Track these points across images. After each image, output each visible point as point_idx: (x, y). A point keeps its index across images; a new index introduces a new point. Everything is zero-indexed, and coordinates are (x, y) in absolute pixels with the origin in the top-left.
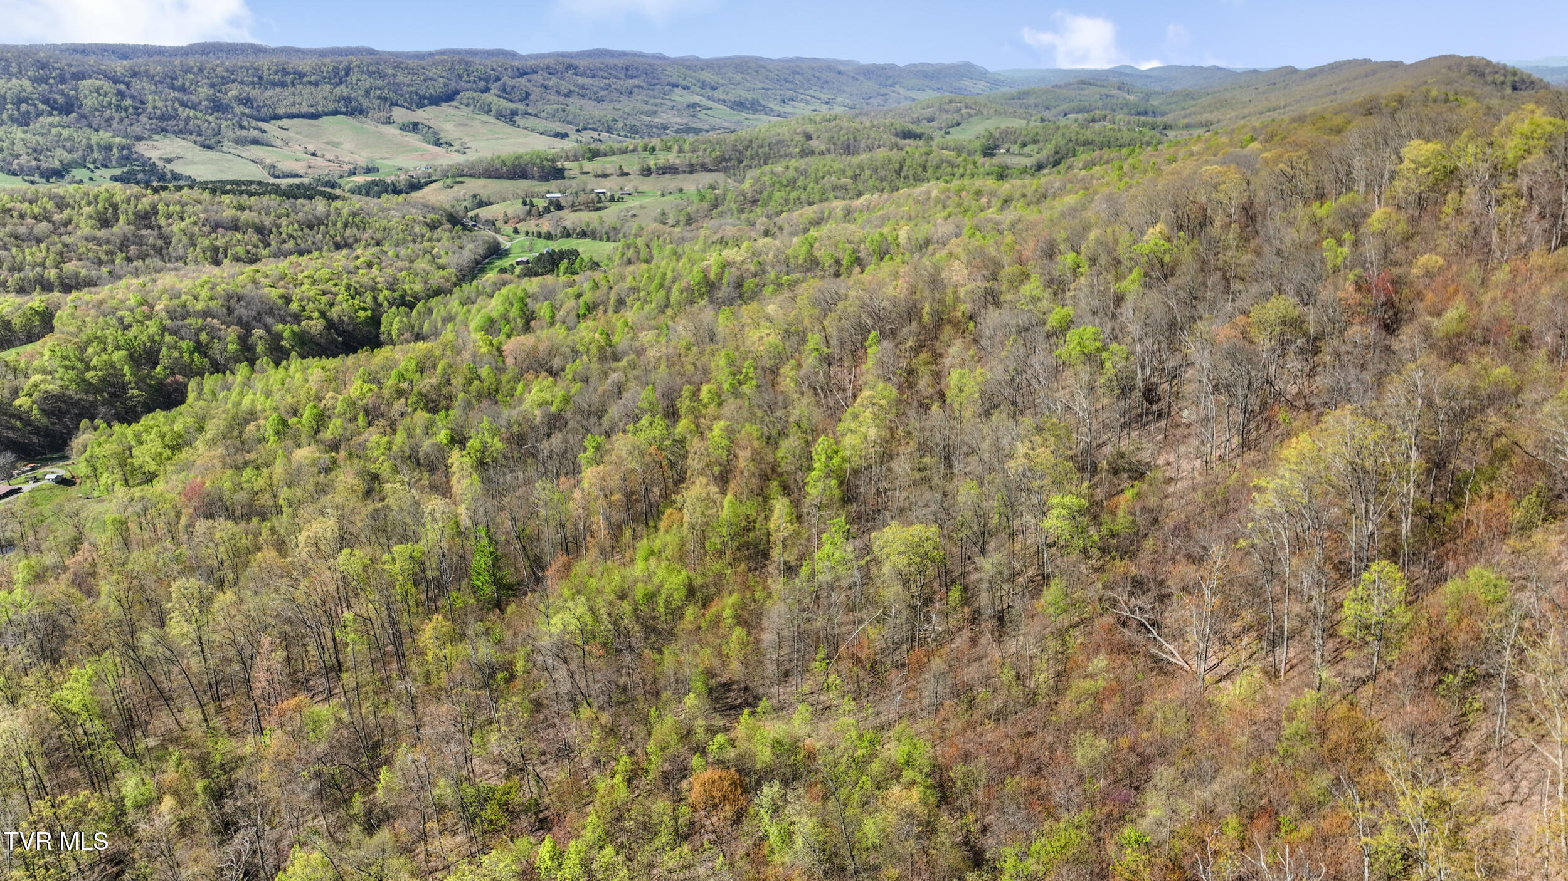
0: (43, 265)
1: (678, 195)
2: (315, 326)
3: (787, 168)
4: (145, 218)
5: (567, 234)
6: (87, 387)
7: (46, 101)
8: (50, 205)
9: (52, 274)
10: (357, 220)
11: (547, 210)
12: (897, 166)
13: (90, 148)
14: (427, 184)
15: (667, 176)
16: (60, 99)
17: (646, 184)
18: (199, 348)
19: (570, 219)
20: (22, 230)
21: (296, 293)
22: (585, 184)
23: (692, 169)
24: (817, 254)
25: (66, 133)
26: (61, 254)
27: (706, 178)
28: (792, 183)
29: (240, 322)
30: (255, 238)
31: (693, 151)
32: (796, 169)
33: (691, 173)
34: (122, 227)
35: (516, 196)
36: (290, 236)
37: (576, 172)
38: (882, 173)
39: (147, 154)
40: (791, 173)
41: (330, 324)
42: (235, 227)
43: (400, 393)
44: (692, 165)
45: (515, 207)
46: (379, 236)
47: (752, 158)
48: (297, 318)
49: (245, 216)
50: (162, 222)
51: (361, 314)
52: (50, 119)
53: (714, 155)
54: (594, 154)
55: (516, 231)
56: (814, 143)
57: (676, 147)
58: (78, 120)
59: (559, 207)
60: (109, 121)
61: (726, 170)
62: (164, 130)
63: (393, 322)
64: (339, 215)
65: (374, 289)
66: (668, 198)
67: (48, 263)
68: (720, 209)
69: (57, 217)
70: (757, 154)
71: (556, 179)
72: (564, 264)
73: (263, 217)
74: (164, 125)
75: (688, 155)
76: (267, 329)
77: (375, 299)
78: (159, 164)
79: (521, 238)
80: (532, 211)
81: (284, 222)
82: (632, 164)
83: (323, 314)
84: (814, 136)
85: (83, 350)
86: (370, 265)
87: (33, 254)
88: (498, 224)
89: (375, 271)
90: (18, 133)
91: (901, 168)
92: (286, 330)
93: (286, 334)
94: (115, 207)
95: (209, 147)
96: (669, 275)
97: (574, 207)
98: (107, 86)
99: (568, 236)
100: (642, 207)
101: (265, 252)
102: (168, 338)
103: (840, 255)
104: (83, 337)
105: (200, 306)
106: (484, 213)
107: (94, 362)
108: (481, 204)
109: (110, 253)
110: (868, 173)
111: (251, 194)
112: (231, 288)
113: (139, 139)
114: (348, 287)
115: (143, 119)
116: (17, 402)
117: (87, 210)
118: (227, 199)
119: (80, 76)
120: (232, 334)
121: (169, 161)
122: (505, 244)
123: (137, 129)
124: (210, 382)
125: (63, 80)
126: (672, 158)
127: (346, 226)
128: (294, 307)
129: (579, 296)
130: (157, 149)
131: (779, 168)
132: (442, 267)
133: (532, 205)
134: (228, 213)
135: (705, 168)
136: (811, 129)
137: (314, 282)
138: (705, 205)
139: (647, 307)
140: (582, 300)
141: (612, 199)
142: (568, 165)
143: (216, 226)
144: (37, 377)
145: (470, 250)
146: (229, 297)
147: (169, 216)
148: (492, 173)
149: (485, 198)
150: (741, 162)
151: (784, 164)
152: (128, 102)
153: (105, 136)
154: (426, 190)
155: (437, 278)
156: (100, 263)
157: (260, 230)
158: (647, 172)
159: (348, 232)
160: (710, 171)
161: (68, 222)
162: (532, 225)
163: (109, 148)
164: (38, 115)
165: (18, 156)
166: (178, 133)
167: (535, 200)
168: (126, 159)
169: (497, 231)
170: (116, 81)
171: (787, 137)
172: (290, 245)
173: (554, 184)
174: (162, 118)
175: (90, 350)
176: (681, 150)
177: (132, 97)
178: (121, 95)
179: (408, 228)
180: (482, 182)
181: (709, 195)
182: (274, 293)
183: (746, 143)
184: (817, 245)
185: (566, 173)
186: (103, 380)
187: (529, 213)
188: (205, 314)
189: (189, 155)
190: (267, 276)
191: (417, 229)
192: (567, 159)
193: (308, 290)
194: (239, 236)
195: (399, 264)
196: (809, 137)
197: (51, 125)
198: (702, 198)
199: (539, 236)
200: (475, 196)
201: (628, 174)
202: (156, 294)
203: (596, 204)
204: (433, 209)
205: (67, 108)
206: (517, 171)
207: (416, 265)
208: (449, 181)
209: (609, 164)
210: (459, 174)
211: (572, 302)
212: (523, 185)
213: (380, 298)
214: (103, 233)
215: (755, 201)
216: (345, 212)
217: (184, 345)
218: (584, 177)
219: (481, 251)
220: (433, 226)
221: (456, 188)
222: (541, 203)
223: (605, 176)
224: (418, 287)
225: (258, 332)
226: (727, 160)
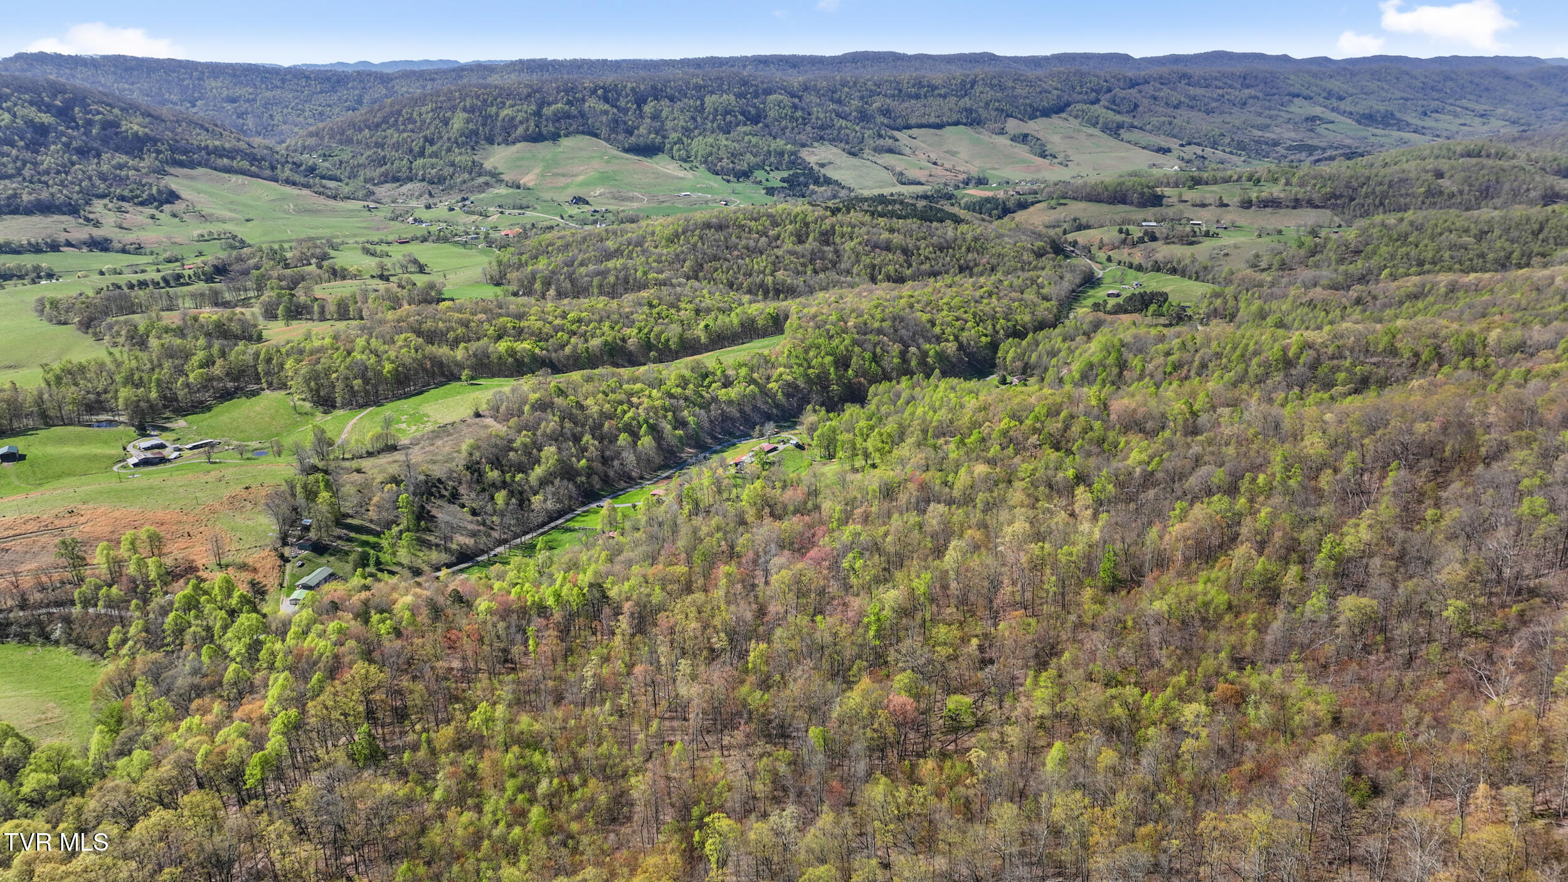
0: (763, 272)
1: (1276, 237)
2: (951, 347)
3: (1402, 220)
4: (826, 237)
5: (1157, 268)
6: (809, 380)
7: (743, 113)
8: (767, 223)
9: (769, 280)
10: (978, 245)
11: (1141, 240)
12: (1536, 227)
13: (769, 152)
14: (1033, 204)
15: (1269, 210)
16: (753, 111)
17: (1244, 218)
18: (875, 358)
19: (1163, 251)
20: (752, 243)
21: (939, 318)
22: (1182, 212)
23: (1296, 204)
24: (1398, 345)
25: (754, 140)
26: (774, 264)
27: (1310, 217)
28: (1404, 238)
29: (902, 341)
30: (902, 258)
31: (1302, 184)
32: (1412, 224)
33: (1294, 208)
34: (811, 244)
35: (1113, 223)
36: (927, 258)
37: (1174, 200)
38: (1514, 234)
39: (808, 159)
40: (1404, 227)
41: (961, 347)
42: (888, 247)
43: (1035, 431)
44: (1297, 200)
45: (1111, 234)
46: (994, 261)
47: (1367, 196)
48: (938, 339)
49: (896, 238)
50: (838, 240)
51: (983, 339)
52: (745, 128)
53: (1323, 191)
54: (1196, 182)
55: (1109, 259)
56: (1445, 183)
57: (1283, 181)
58: (763, 129)
59: (1154, 238)
60: (783, 129)
61: (1334, 207)
62: (822, 138)
63: (1009, 351)
64: (964, 240)
65: (994, 318)
66: (1265, 239)
67: (768, 271)
68: (1318, 257)
69: (771, 233)
70: (1373, 192)
71: (1154, 205)
72: (1153, 307)
73: (908, 240)
74: (824, 134)
75: (1295, 189)
76: (918, 348)
77: (994, 326)
78: (816, 168)
79: (1113, 266)
80: (1127, 241)
81: (923, 245)
82: (1233, 194)
83: (956, 338)
84: (1447, 175)
85: (806, 352)
86: (990, 295)
87: (760, 262)
88: (1094, 250)
89: (994, 300)
90: (723, 140)
91: (1541, 230)
92: (931, 348)
93: (931, 353)
94: (807, 225)
95: (854, 155)
96: (1251, 348)
97: (1168, 240)
98: (786, 100)
99: (1158, 270)
100: (1236, 247)
101: (909, 272)
102: (857, 349)
103: (1420, 349)
104: (808, 342)
105: (876, 325)
106: (1082, 237)
107: (814, 363)
108: (1080, 228)
109: (804, 265)
110: (1497, 232)
111: (899, 217)
112: (896, 310)
113: (803, 145)
114: (974, 315)
115: (808, 128)
116: (770, 386)
117: (790, 227)
118: (882, 221)
119: (768, 92)
120: (896, 348)
121: (822, 165)
122: (1099, 273)
123: (803, 137)
124: (883, 386)
125: (756, 95)
126: (1276, 191)
127: (968, 250)
128: (937, 330)
129: (1168, 354)
130: (814, 155)
131: (1391, 219)
132: (1046, 298)
133: (1128, 233)
134: (885, 235)
135: (1311, 204)
136: (1444, 165)
137: (950, 309)
138: (1302, 252)
139: (1227, 376)
140: (1171, 358)
141: (1207, 234)
142: (1167, 191)
143: (875, 246)
144: (782, 369)
145: (1070, 280)
146: (894, 319)
147: (843, 236)
148: (1094, 196)
149: (1084, 221)
150: (1352, 199)
151: (1400, 215)
152: (799, 114)
153: (779, 144)
154: (1032, 209)
155: (1045, 310)
156: (798, 273)
157: (905, 251)
158: (1247, 204)
159: (970, 256)
160: (1317, 207)
161: (777, 238)
162: (1123, 254)
163: (781, 154)
164: (737, 125)
165: (721, 160)
166: (832, 141)
167: (1131, 228)
168: (792, 164)
169: (1092, 259)
170: (793, 95)
171: (1413, 175)
172: (926, 267)
173: (1151, 211)
174: (822, 128)
175: (811, 354)
176: (1287, 183)
177: (803, 109)
178: (795, 107)
179: (1018, 256)
180: (1083, 205)
181: (1309, 240)
182: (925, 317)
183: (1362, 180)
184: (1399, 336)
185: (1165, 201)
186: (818, 376)
187: (1124, 242)
188: (880, 331)
189: (838, 161)
190: (918, 302)
191: (1025, 257)
192: (1168, 185)
193: (944, 316)
194: (890, 256)
195: (1013, 295)
196: (1439, 175)
197: (746, 134)
198: (1301, 245)
199: (1131, 266)
200: (1075, 220)
201: (1227, 205)
202: (847, 311)
203: (1190, 240)
204: (1040, 236)
205: (755, 119)
206: (1117, 196)
207: (1025, 296)
208: (1053, 202)
209: (1209, 193)
210: (1064, 195)
211: (1160, 360)
212: (1120, 211)
213: (998, 327)
214: (799, 248)
215: (1358, 252)
216: (969, 236)
217: (868, 355)
218: (1181, 206)
219: (1078, 281)
220: (1039, 254)
221: (1060, 209)
222: (1136, 233)
223: (1203, 205)
224: (1027, 318)
225: (913, 349)
226: (1336, 197)
